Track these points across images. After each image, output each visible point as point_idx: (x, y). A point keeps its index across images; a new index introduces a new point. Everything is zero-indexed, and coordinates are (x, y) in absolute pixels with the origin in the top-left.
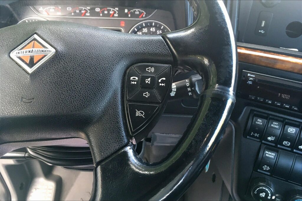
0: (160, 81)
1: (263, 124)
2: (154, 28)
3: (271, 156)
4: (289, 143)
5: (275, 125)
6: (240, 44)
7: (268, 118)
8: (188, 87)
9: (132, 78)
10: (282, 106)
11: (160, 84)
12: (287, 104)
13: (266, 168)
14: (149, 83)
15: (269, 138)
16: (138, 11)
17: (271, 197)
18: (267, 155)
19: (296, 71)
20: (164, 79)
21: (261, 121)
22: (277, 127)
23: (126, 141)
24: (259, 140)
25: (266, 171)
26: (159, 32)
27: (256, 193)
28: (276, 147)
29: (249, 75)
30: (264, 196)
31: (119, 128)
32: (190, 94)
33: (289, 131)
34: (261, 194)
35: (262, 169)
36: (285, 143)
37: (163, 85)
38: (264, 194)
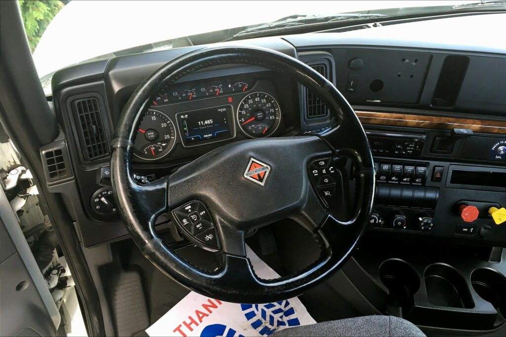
0: (330, 169)
2: (258, 98)
4: (385, 178)
9: (314, 172)
10: (378, 151)
11: (331, 172)
12: (381, 149)
14: (325, 173)
16: (240, 84)
26: (263, 100)
30: (373, 222)
33: (384, 169)
34: (371, 221)
36: (381, 177)
37: (333, 171)
38: (374, 220)
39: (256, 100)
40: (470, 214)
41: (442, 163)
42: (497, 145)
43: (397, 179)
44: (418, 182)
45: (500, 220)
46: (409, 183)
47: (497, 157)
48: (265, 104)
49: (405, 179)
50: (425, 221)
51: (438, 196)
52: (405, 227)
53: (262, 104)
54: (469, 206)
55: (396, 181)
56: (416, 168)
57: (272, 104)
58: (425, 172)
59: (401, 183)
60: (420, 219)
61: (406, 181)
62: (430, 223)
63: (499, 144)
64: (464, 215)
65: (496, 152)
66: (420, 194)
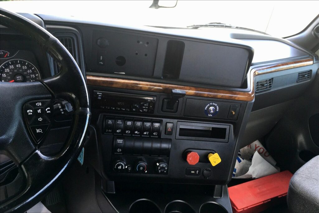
0: (46, 110)
1: (112, 123)
2: (19, 65)
3: (120, 142)
4: (130, 132)
5: (120, 122)
6: (88, 73)
7: (115, 119)
8: (61, 109)
9: (28, 111)
10: (121, 110)
11: (47, 112)
12: (123, 108)
13: (119, 150)
14: (40, 112)
15: (118, 131)
16: (2, 52)
17: (125, 167)
18: (118, 142)
19: (124, 88)
20: (49, 108)
21: (111, 121)
22: (121, 123)
23: (34, 148)
24: (112, 134)
25: (119, 152)
26: (24, 67)
27: (115, 167)
28: (123, 135)
29: (98, 93)
30: (120, 168)
31: (28, 142)
32: (63, 113)
33: (128, 124)
34: (119, 167)
35: (117, 152)
36: (127, 132)
37: (49, 112)
38: (121, 166)
39: (17, 66)
40: (193, 158)
41: (172, 120)
42: (208, 106)
43: (139, 133)
44: (155, 135)
45: (215, 162)
46: (148, 136)
47: (209, 115)
48: (26, 70)
49: (145, 133)
50: (161, 166)
51: (170, 146)
52: (146, 172)
53: (23, 69)
54: (192, 153)
55: (138, 134)
56: (152, 124)
57: (32, 70)
58: (159, 127)
59: (142, 136)
60: (158, 164)
61: (146, 135)
62: (165, 167)
63: (209, 105)
64: (189, 159)
65: (208, 111)
66: (157, 145)
